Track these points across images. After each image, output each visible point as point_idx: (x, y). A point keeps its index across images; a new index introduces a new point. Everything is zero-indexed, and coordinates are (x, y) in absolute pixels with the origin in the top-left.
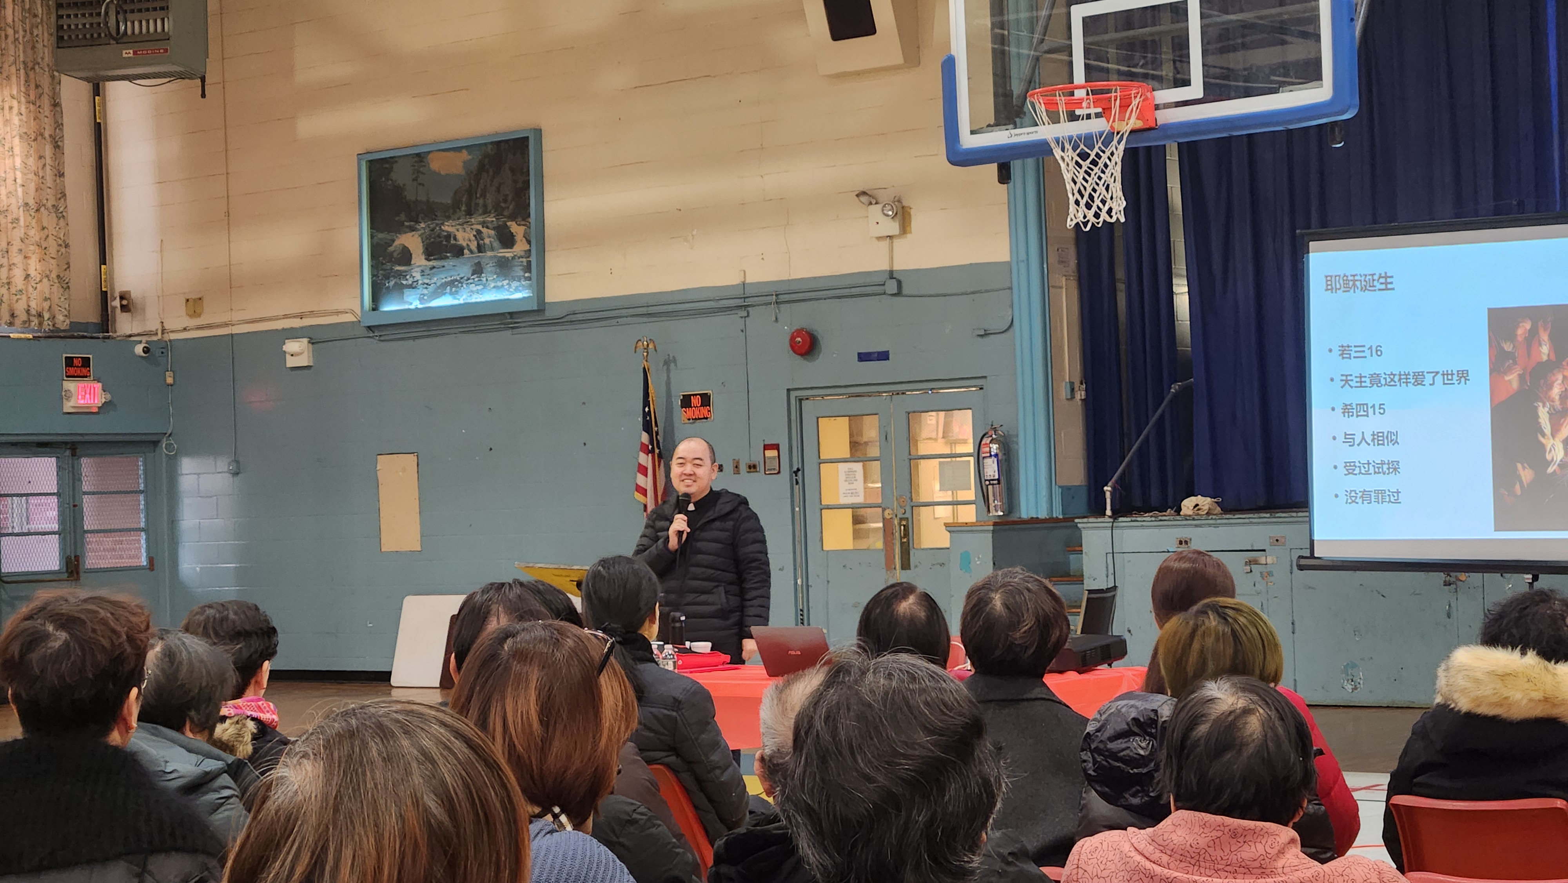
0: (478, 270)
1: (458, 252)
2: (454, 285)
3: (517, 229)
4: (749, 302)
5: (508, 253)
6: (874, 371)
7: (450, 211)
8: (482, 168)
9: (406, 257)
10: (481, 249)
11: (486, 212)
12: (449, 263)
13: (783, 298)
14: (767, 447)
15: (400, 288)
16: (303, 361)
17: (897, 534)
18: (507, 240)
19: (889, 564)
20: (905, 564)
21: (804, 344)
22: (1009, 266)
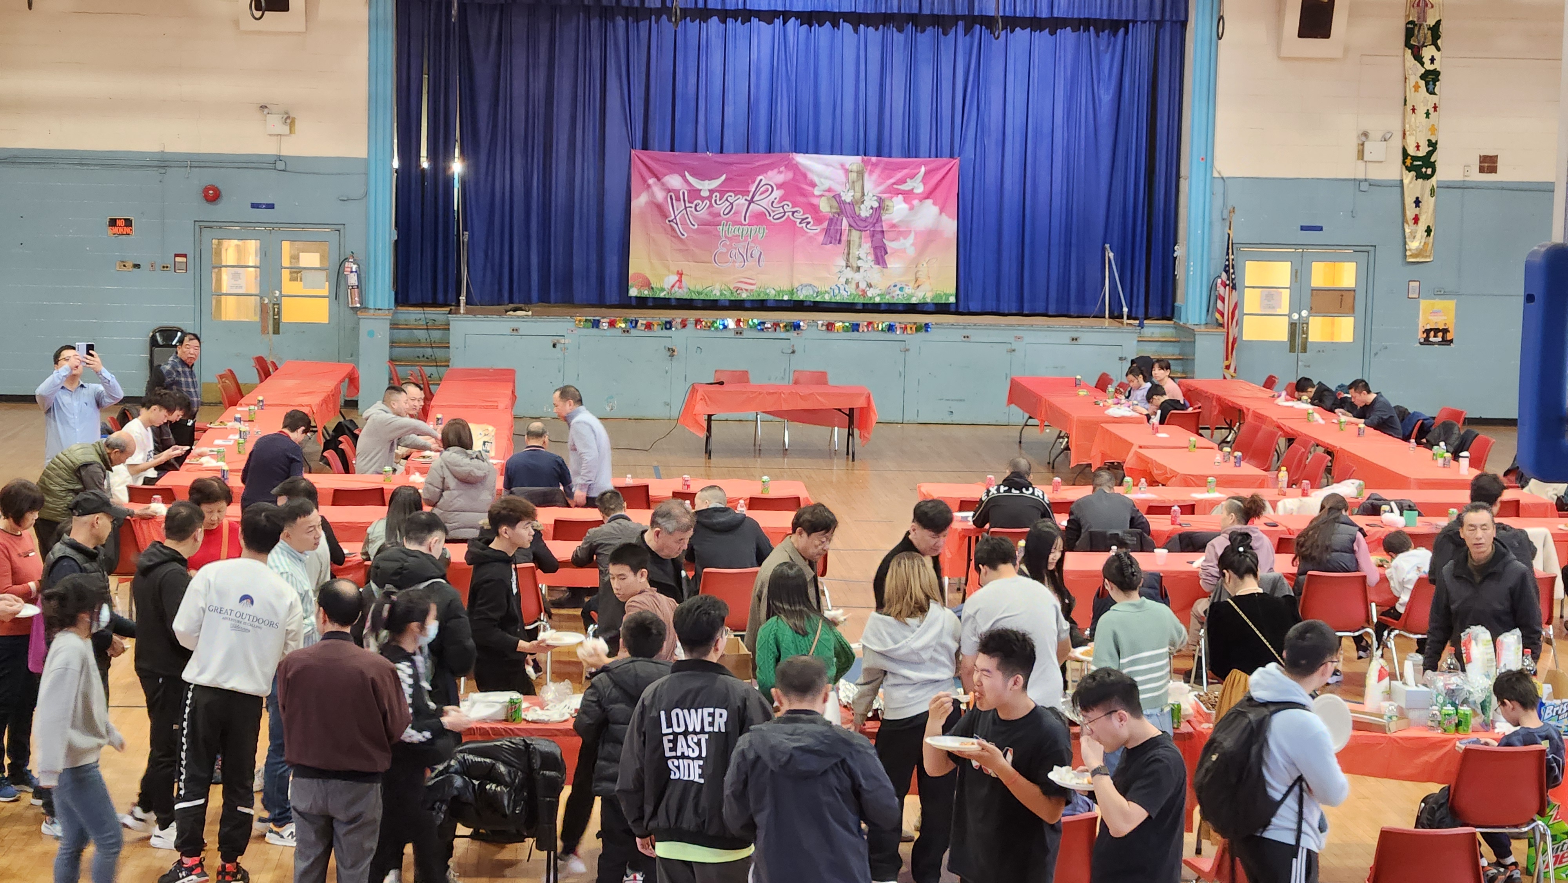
4: (167, 164)
6: (263, 214)
13: (194, 164)
14: (176, 255)
17: (271, 313)
19: (264, 330)
20: (276, 331)
21: (212, 195)
22: (366, 161)
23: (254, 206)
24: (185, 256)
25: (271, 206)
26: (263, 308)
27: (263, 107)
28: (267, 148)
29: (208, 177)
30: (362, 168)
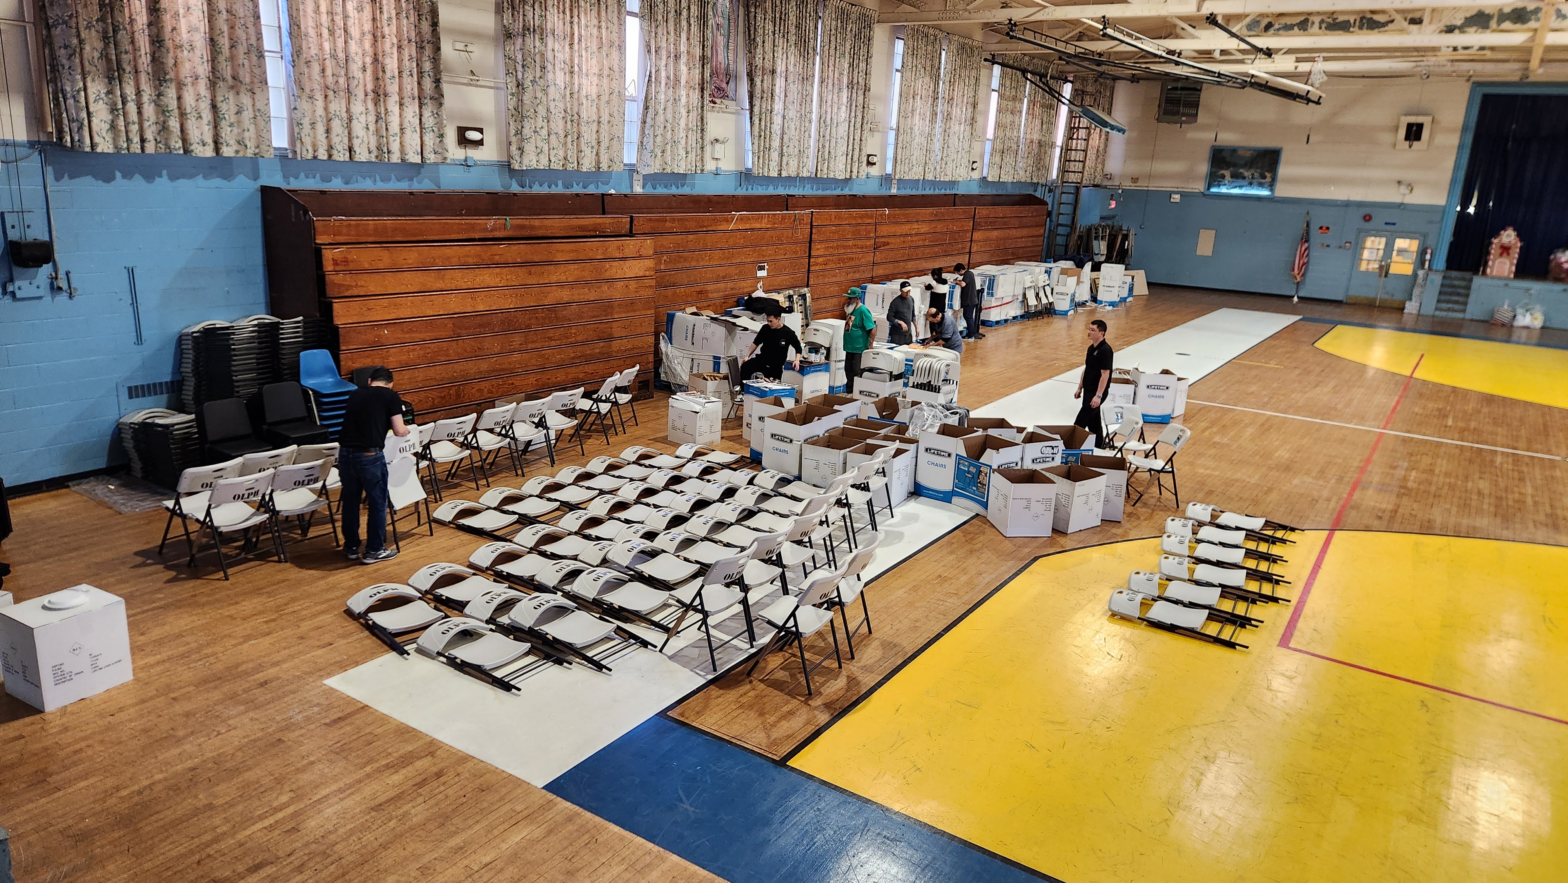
0: (1251, 184)
1: (1244, 178)
2: (1241, 187)
3: (1268, 175)
4: (1350, 205)
5: (1263, 181)
6: (1389, 227)
7: (1244, 166)
8: (1258, 156)
9: (1223, 177)
10: (1253, 178)
11: (1257, 168)
12: (1240, 180)
13: (1362, 205)
14: (1346, 243)
15: (1219, 186)
16: (1178, 201)
17: (1385, 269)
18: (1265, 177)
19: (1380, 276)
20: (1386, 276)
21: (1367, 218)
22: (1444, 207)
23: (1386, 223)
24: (1350, 243)
25: (1394, 224)
26: (1381, 267)
27: (1399, 182)
28: (1397, 199)
29: (1367, 211)
30: (1443, 210)
